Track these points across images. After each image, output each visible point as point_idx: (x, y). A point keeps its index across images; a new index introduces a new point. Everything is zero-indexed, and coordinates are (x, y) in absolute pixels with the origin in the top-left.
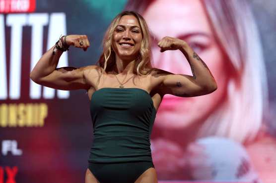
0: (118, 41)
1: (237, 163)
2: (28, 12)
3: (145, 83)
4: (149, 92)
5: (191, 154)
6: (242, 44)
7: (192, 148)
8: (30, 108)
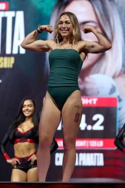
0: (60, 29)
1: (110, 87)
2: (5, 10)
3: (77, 47)
4: (78, 51)
5: (86, 82)
6: (113, 27)
7: (87, 79)
8: (6, 59)
